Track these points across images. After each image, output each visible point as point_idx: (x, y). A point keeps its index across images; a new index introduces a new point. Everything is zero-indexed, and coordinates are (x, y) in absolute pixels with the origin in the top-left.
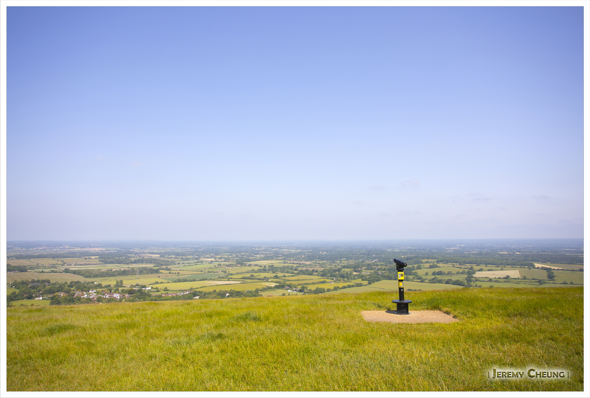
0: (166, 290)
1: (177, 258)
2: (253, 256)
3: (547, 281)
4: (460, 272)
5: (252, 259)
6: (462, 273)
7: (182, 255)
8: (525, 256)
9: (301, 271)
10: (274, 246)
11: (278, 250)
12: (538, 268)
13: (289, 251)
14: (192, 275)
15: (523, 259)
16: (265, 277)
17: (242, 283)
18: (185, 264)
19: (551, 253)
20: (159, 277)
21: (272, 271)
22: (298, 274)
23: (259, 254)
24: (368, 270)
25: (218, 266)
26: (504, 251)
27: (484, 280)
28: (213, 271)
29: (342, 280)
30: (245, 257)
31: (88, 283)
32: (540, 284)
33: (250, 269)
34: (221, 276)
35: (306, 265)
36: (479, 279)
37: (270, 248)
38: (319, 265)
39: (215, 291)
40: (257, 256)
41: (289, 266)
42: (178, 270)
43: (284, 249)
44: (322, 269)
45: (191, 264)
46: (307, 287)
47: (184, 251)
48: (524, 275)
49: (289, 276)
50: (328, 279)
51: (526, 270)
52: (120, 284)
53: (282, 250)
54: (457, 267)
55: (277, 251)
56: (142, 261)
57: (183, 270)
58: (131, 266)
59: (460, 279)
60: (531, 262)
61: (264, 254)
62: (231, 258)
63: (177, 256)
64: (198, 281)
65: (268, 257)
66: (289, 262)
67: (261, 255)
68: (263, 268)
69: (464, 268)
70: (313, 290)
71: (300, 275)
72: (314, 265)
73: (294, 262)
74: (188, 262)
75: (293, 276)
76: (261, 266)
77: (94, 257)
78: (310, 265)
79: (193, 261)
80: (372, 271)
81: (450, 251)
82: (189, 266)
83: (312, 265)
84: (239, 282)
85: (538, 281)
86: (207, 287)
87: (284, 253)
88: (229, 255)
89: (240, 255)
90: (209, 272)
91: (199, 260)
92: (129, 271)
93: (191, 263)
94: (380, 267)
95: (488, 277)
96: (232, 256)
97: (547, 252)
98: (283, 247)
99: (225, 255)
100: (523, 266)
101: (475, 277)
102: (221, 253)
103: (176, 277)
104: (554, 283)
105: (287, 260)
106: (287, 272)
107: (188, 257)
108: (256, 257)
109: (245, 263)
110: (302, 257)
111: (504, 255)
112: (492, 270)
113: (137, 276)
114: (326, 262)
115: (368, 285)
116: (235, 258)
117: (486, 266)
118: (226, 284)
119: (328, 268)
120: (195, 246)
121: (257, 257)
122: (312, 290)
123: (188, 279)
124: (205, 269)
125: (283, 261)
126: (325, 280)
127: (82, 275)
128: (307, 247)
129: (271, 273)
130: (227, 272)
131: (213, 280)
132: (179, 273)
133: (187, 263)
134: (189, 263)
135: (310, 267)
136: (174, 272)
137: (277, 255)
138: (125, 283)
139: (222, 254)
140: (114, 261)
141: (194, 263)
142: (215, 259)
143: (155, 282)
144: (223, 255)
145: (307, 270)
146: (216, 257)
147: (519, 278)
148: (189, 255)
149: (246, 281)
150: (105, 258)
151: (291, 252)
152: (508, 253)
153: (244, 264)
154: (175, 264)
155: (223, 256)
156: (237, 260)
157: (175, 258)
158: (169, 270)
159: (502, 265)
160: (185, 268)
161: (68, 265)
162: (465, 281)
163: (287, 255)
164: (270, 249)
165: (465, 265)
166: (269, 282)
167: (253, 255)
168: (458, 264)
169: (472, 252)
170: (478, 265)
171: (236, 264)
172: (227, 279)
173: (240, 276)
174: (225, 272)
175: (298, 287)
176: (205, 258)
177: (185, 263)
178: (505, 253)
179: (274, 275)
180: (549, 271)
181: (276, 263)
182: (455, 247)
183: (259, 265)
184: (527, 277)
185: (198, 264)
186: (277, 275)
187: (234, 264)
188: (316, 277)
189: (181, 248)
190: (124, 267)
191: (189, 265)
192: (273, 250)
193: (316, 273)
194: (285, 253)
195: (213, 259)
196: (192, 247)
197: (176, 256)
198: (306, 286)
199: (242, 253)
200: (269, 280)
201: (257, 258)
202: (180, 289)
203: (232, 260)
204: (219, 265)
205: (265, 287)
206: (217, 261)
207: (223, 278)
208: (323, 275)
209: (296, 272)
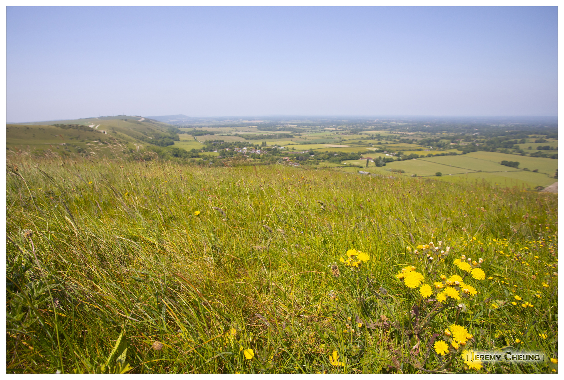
0: (293, 149)
2: (365, 127)
5: (364, 129)
7: (312, 126)
9: (403, 140)
14: (316, 140)
16: (370, 143)
17: (350, 147)
18: (312, 132)
20: (292, 140)
21: (378, 139)
22: (400, 142)
24: (466, 141)
25: (336, 134)
28: (331, 137)
29: (437, 149)
30: (360, 127)
31: (245, 143)
33: (360, 136)
35: (408, 136)
38: (420, 136)
39: (327, 152)
40: (369, 127)
41: (393, 136)
42: (306, 136)
44: (421, 139)
47: (315, 122)
49: (391, 144)
50: (425, 147)
52: (264, 144)
56: (284, 129)
57: (310, 136)
58: (276, 133)
61: (375, 125)
62: (348, 128)
63: (309, 127)
64: (317, 144)
66: (394, 133)
67: (372, 127)
68: (371, 136)
72: (416, 136)
73: (399, 133)
75: (394, 143)
76: (369, 135)
77: (254, 127)
78: (412, 135)
80: (470, 143)
83: (414, 135)
84: (348, 146)
86: (322, 148)
87: (392, 125)
88: (347, 126)
89: (356, 126)
90: (328, 138)
91: (324, 129)
92: (273, 136)
93: (317, 131)
94: (479, 140)
102: (342, 124)
103: (304, 141)
105: (393, 130)
106: (391, 140)
107: (316, 127)
110: (407, 128)
113: (277, 140)
114: (427, 134)
115: (462, 154)
116: (351, 128)
120: (323, 119)
122: (406, 155)
123: (311, 143)
124: (326, 136)
125: (389, 132)
126: (422, 148)
127: (244, 138)
128: (413, 121)
129: (376, 140)
130: (342, 138)
131: (329, 144)
132: (306, 138)
134: (315, 131)
135: (411, 137)
136: (303, 137)
137: (385, 127)
138: (268, 143)
140: (266, 129)
141: (320, 131)
143: (288, 144)
144: (343, 126)
145: (408, 139)
146: (337, 127)
148: (318, 125)
149: (354, 145)
150: (260, 127)
151: (398, 124)
153: (357, 133)
154: (305, 132)
156: (352, 130)
157: (307, 128)
158: (301, 136)
160: (312, 135)
161: (239, 131)
163: (394, 127)
164: (382, 122)
171: (351, 133)
172: (340, 144)
173: (351, 142)
174: (340, 138)
176: (328, 128)
179: (379, 141)
181: (382, 133)
185: (322, 132)
186: (381, 142)
187: (349, 133)
188: (414, 145)
190: (271, 133)
191: (316, 133)
192: (384, 123)
193: (415, 142)
195: (334, 129)
198: (402, 152)
200: (373, 146)
203: (349, 130)
204: (338, 133)
205: (368, 151)
206: (337, 130)
207: (337, 142)
208: (421, 144)
209: (398, 140)
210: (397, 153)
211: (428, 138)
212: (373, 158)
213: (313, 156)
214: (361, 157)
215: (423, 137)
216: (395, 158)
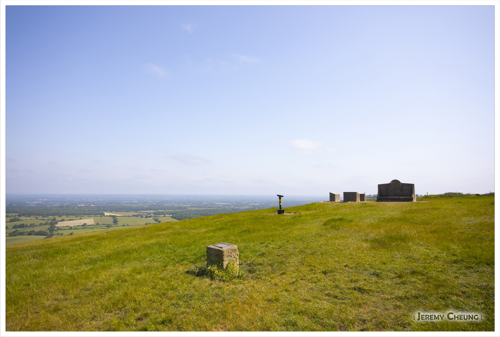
3: (113, 225)
4: (43, 223)
6: (45, 224)
8: (98, 207)
12: (107, 216)
15: (97, 210)
19: (115, 205)
26: (82, 204)
27: (65, 229)
32: (108, 228)
36: (61, 228)
48: (97, 222)
51: (99, 217)
54: (40, 219)
59: (43, 230)
60: (102, 212)
69: (47, 220)
81: (33, 205)
85: (107, 225)
95: (69, 226)
97: (113, 204)
100: (96, 215)
101: (57, 227)
104: (117, 226)
111: (82, 207)
112: (72, 220)
117: (67, 217)
147: (93, 225)
152: (85, 206)
159: (81, 215)
162: (48, 231)
165: (48, 217)
168: (41, 216)
169: (54, 206)
170: (60, 216)
178: (83, 205)
180: (115, 218)
182: (37, 201)
184: (99, 223)
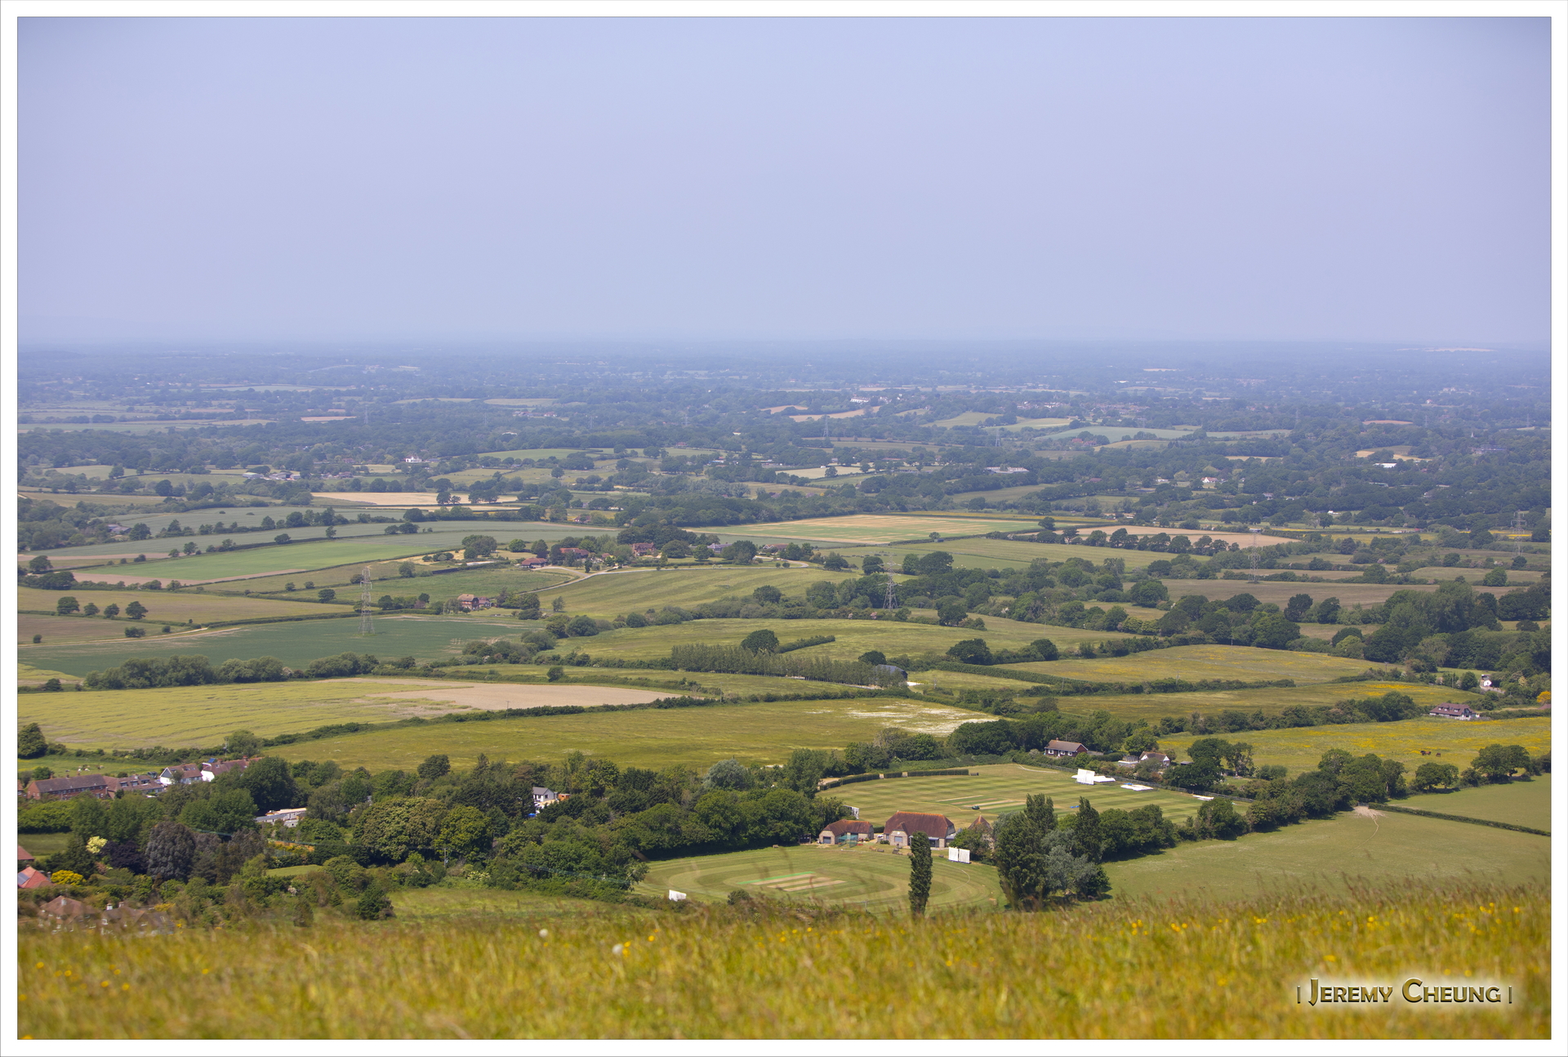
1: (129, 489)
2: (769, 478)
5: (763, 496)
7: (165, 465)
9: (1194, 607)
10: (951, 388)
11: (990, 422)
13: (1084, 436)
14: (247, 629)
16: (875, 658)
17: (669, 704)
18: (187, 540)
21: (939, 607)
23: (825, 460)
25: (470, 556)
28: (425, 598)
30: (705, 478)
33: (742, 581)
34: (492, 642)
35: (1238, 560)
37: (921, 405)
38: (1345, 560)
39: (437, 767)
40: (801, 473)
41: (1088, 566)
42: (133, 588)
43: (1045, 414)
44: (1375, 597)
45: (238, 539)
46: (1241, 747)
47: (183, 426)
49: (1088, 654)
50: (1432, 681)
53: (1022, 424)
55: (976, 431)
57: (175, 587)
61: (863, 457)
62: (581, 485)
63: (129, 473)
64: (300, 676)
65: (905, 485)
66: (1085, 533)
67: (841, 471)
68: (858, 575)
70: (1292, 776)
71: (1185, 642)
72: (1306, 560)
73: (1131, 530)
74: (211, 517)
75: (1120, 652)
76: (836, 564)
78: (1269, 558)
79: (258, 516)
82: (222, 550)
83: (1290, 561)
84: (647, 696)
86: (368, 728)
87: (1038, 454)
88: (556, 467)
89: (658, 462)
90: (389, 606)
91: (306, 502)
93: (244, 530)
96: (585, 475)
98: (1038, 399)
99: (528, 463)
102: (493, 448)
103: (113, 642)
105: (1067, 509)
106: (1072, 618)
107: (216, 476)
108: (794, 479)
109: (698, 531)
110: (1198, 486)
116: (618, 491)
118: (537, 712)
119: (1432, 589)
120: (272, 389)
121: (803, 482)
122: (1282, 772)
123: (216, 666)
124: (357, 580)
125: (1032, 524)
126: (1400, 688)
128: (1239, 405)
129: (925, 621)
130: (546, 605)
131: (427, 673)
132: (136, 611)
133: (205, 531)
134: (220, 529)
135: (1267, 573)
136: (102, 601)
137: (976, 472)
139: (502, 456)
141: (268, 525)
142: (442, 500)
144: (510, 462)
145: (1245, 604)
146: (453, 478)
148: (227, 461)
149: (705, 686)
151: (1103, 441)
153: (691, 539)
154: (106, 536)
155: (509, 476)
156: (632, 510)
157: (108, 487)
160: (189, 573)
163: (1064, 472)
164: (921, 412)
166: (904, 702)
167: (769, 465)
171: (625, 539)
172: (543, 671)
173: (656, 643)
174: (529, 608)
175: (1164, 744)
176: (357, 487)
177: (188, 532)
179: (957, 635)
183: (825, 554)
185: (294, 533)
186: (979, 642)
187: (606, 539)
188: (1325, 660)
189: (157, 401)
191: (227, 548)
192: (948, 424)
193: (1327, 633)
194: (1053, 456)
195: (428, 500)
196: (251, 396)
197: (118, 473)
198: (1233, 739)
199: (673, 452)
200: (911, 684)
201: (805, 491)
202: (147, 745)
203: (593, 506)
204: (480, 547)
205: (876, 743)
206: (462, 515)
207: (507, 655)
208: (1384, 650)
209: (1150, 616)
210: (1179, 749)
211: (1432, 579)
212: (961, 824)
213: (291, 816)
214: (834, 816)
215: (1380, 578)
216: (1181, 808)
